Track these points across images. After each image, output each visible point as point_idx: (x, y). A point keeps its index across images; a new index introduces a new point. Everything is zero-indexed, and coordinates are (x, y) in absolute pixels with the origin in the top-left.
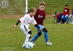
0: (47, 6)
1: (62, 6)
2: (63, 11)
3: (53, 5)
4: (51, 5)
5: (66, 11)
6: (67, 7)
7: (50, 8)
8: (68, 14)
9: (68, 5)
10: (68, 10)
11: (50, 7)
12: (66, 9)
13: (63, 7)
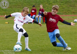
0: (15, 6)
1: (30, 6)
2: (30, 12)
3: (21, 6)
4: (19, 5)
5: (33, 11)
6: (34, 8)
7: (18, 9)
8: (35, 14)
9: (35, 6)
10: (35, 10)
11: (18, 7)
12: (33, 10)
13: (30, 8)
